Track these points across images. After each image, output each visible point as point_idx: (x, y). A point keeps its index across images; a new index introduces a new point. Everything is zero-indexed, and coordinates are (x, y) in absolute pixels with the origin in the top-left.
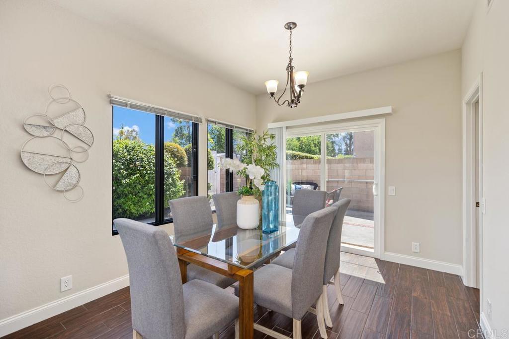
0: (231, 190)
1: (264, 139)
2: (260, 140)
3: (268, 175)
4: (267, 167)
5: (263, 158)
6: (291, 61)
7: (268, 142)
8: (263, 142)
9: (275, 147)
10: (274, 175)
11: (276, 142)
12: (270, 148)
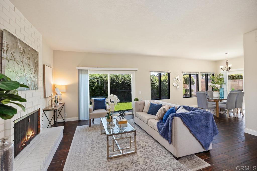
0: (208, 90)
1: (219, 76)
2: (218, 76)
3: (221, 86)
4: (220, 84)
5: (219, 82)
6: (227, 61)
7: (221, 77)
8: (219, 77)
9: (223, 78)
10: (223, 86)
11: (224, 77)
12: (221, 78)
